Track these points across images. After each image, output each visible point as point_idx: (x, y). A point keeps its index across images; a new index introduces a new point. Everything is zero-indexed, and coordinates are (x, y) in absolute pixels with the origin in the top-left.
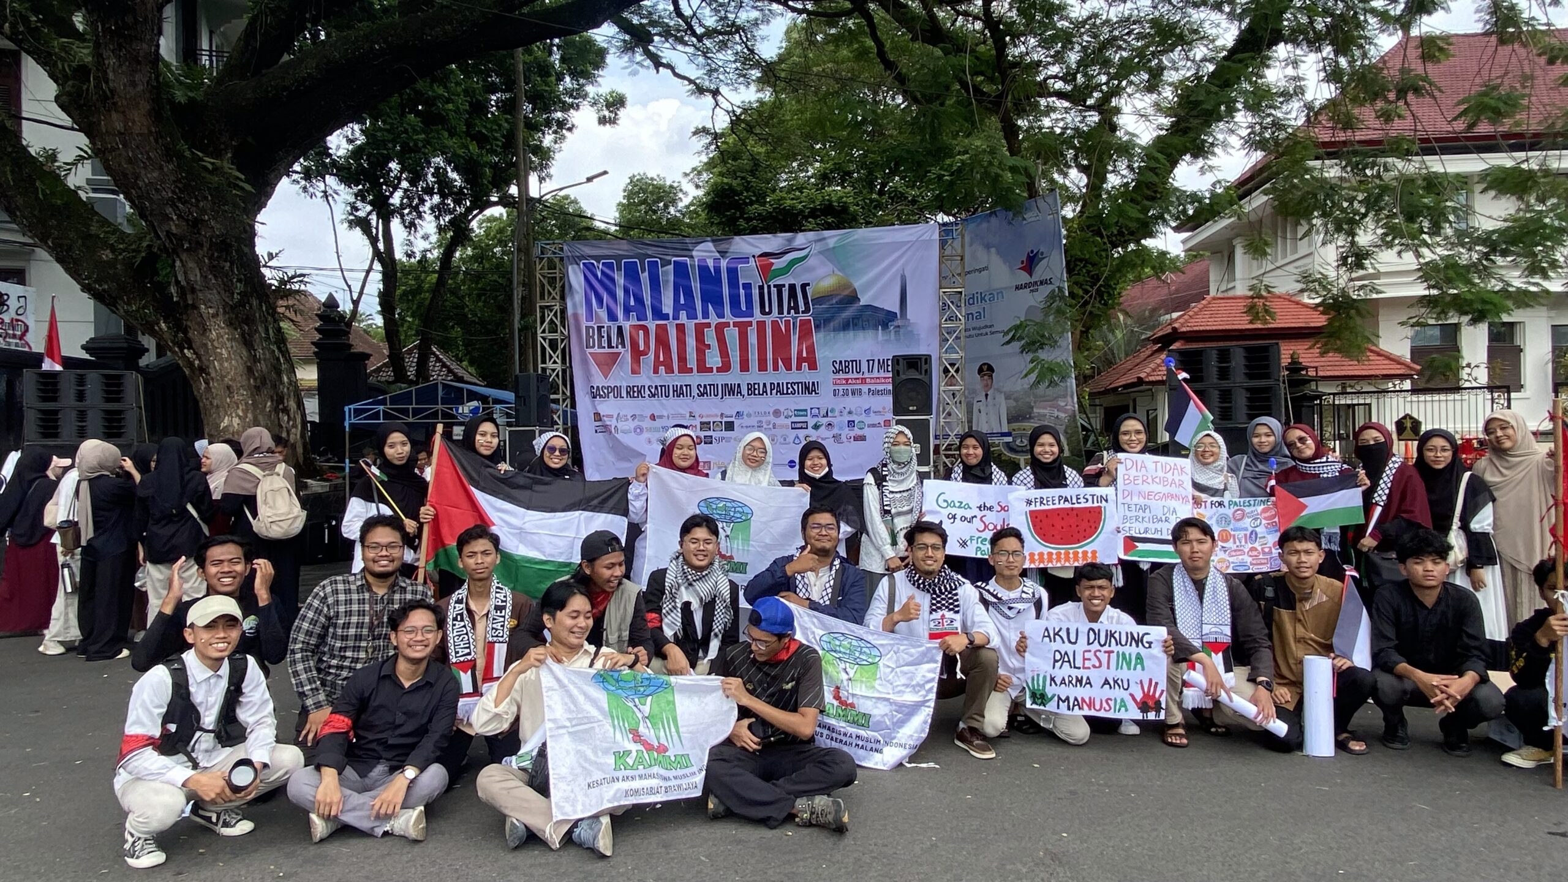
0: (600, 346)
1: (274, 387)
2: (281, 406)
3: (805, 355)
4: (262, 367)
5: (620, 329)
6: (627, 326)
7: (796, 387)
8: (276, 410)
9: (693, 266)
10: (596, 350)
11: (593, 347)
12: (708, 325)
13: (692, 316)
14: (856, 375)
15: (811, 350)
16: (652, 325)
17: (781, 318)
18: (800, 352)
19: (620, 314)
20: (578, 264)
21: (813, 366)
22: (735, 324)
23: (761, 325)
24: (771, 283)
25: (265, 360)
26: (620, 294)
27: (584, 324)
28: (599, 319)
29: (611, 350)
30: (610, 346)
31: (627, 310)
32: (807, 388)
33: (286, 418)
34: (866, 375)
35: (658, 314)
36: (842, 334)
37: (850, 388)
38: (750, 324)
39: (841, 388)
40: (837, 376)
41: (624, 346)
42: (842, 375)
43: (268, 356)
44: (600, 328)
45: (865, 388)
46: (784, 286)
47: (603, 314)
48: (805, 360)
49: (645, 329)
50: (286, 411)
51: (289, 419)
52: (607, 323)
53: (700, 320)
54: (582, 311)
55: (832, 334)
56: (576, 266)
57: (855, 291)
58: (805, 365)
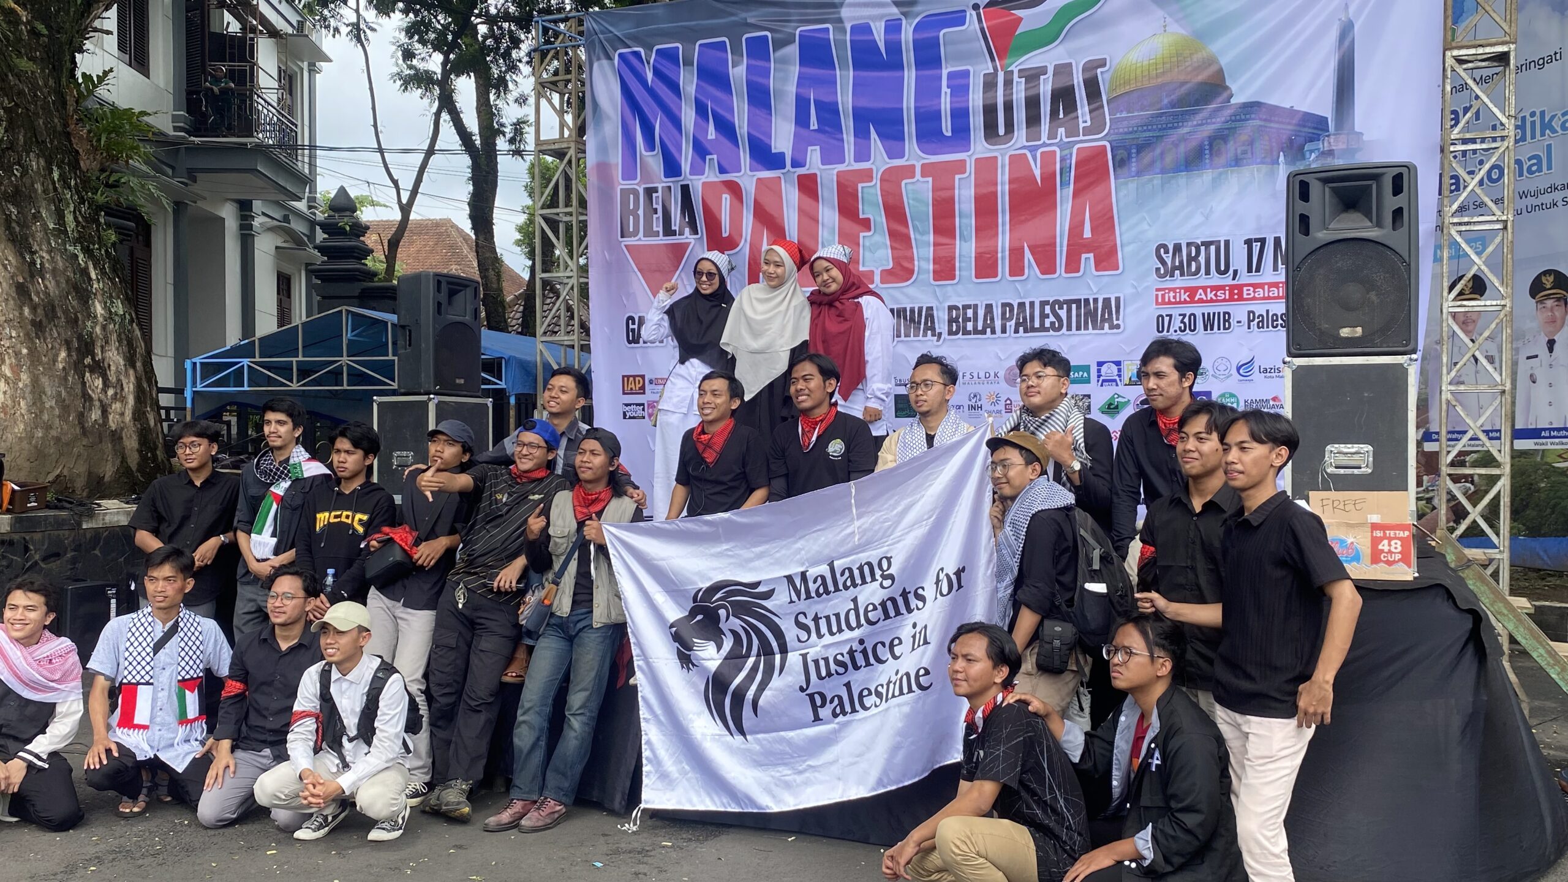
0: (649, 232)
1: (73, 322)
2: (88, 360)
3: (1087, 233)
4: (48, 285)
5: (685, 190)
6: (697, 184)
7: (1063, 313)
8: (78, 367)
9: (840, 44)
10: (640, 240)
11: (636, 233)
12: (867, 175)
13: (833, 155)
14: (1216, 279)
15: (1105, 222)
16: (748, 178)
17: (1033, 150)
18: (1076, 229)
19: (686, 157)
20: (609, 58)
21: (1107, 259)
22: (927, 170)
23: (986, 166)
24: (1014, 68)
25: (54, 271)
26: (688, 116)
27: (621, 184)
28: (647, 176)
29: (671, 240)
30: (668, 231)
31: (701, 150)
32: (1091, 315)
33: (99, 383)
34: (1244, 278)
35: (764, 156)
36: (1182, 179)
37: (1199, 310)
38: (960, 167)
39: (1176, 312)
40: (1169, 283)
41: (695, 231)
42: (1180, 281)
43: (60, 264)
44: (650, 192)
45: (1239, 312)
46: (1043, 71)
47: (654, 162)
48: (1088, 247)
49: (734, 189)
50: (100, 368)
51: (106, 384)
52: (661, 182)
53: (850, 164)
54: (617, 158)
55: (1157, 180)
56: (605, 62)
57: (1220, 73)
58: (1088, 259)
